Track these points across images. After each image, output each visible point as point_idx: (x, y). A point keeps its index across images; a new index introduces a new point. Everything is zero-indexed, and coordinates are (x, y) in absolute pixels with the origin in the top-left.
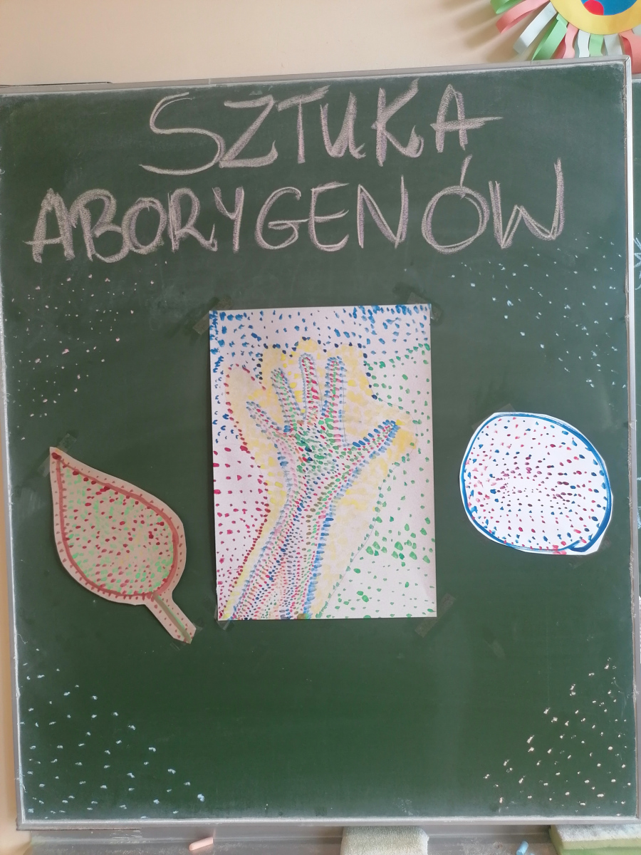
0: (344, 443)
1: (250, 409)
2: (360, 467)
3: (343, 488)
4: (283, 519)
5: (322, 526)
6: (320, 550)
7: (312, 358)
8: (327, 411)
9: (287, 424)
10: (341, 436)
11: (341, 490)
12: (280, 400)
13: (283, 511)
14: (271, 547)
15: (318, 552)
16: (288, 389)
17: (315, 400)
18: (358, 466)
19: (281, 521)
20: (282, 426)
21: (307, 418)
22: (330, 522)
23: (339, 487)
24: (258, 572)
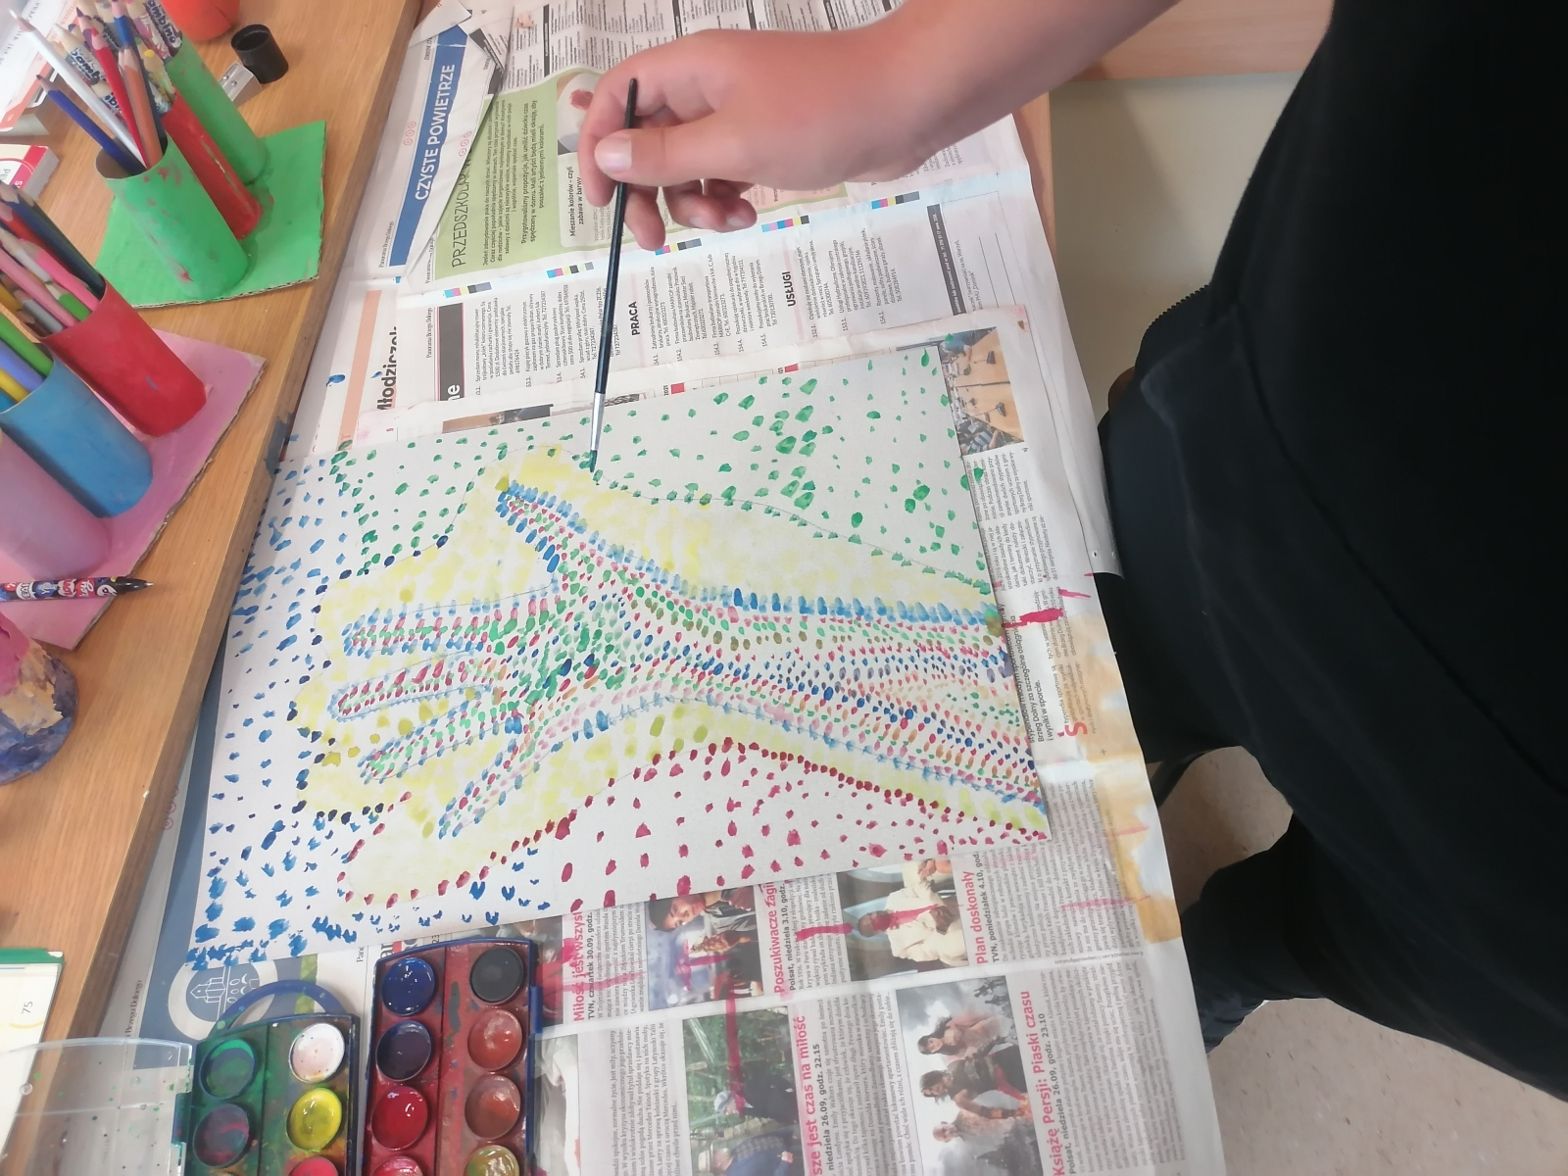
0: (549, 590)
1: (460, 826)
2: (606, 549)
3: (660, 578)
4: (745, 704)
5: (757, 612)
6: (816, 609)
7: (341, 691)
8: (472, 639)
9: (502, 728)
10: (533, 600)
11: (664, 582)
12: (439, 754)
13: (726, 708)
14: (823, 725)
15: (823, 611)
16: (415, 737)
17: (444, 672)
18: (603, 554)
19: (752, 708)
20: (505, 739)
21: (487, 682)
22: (745, 595)
23: (658, 587)
24: (897, 749)
